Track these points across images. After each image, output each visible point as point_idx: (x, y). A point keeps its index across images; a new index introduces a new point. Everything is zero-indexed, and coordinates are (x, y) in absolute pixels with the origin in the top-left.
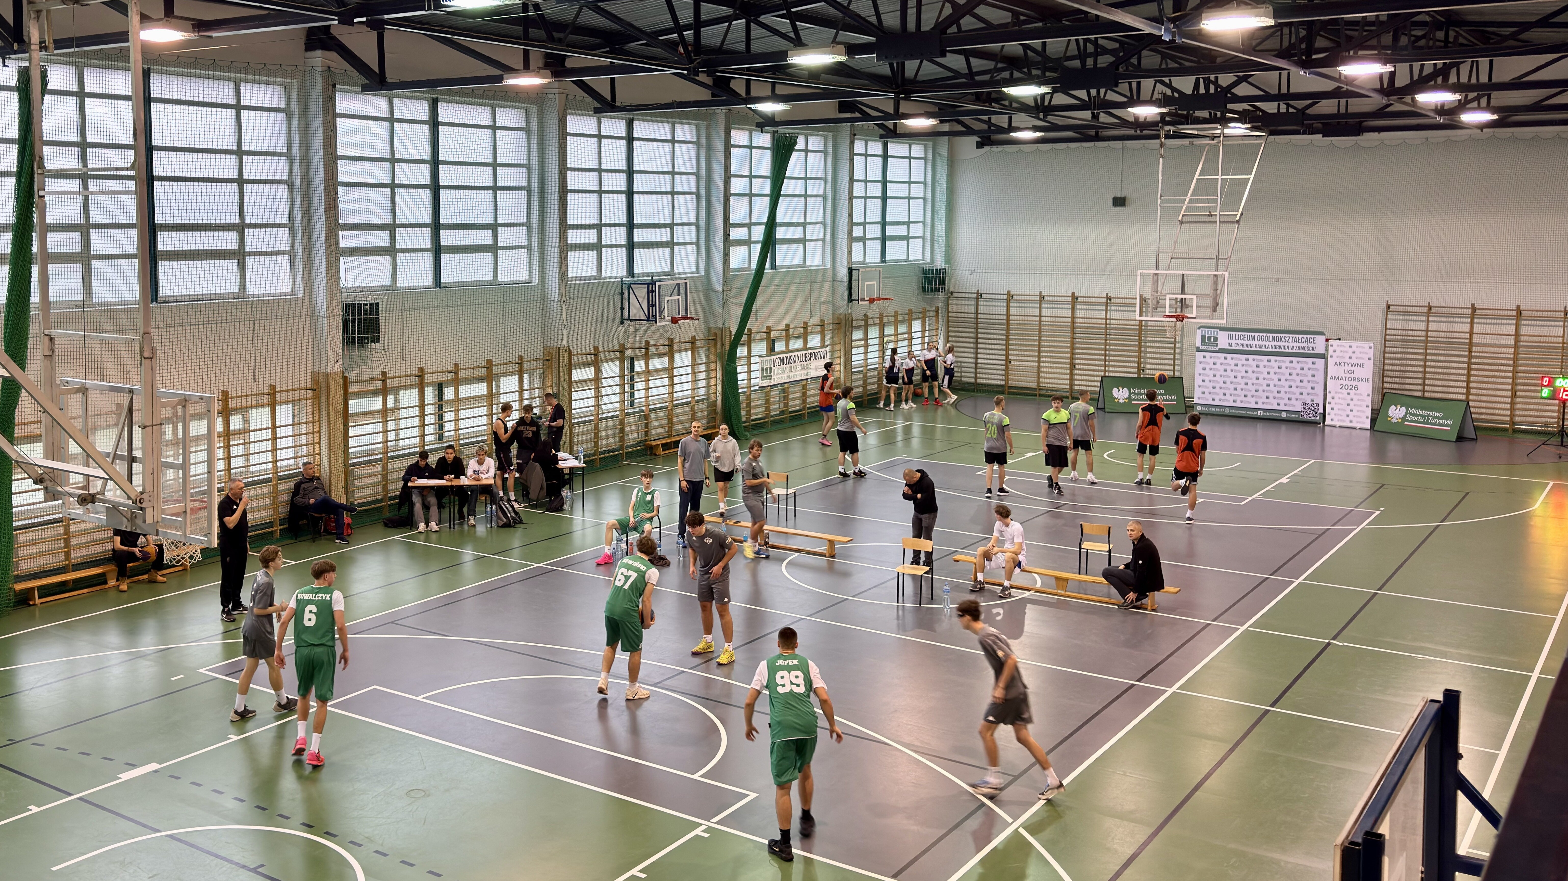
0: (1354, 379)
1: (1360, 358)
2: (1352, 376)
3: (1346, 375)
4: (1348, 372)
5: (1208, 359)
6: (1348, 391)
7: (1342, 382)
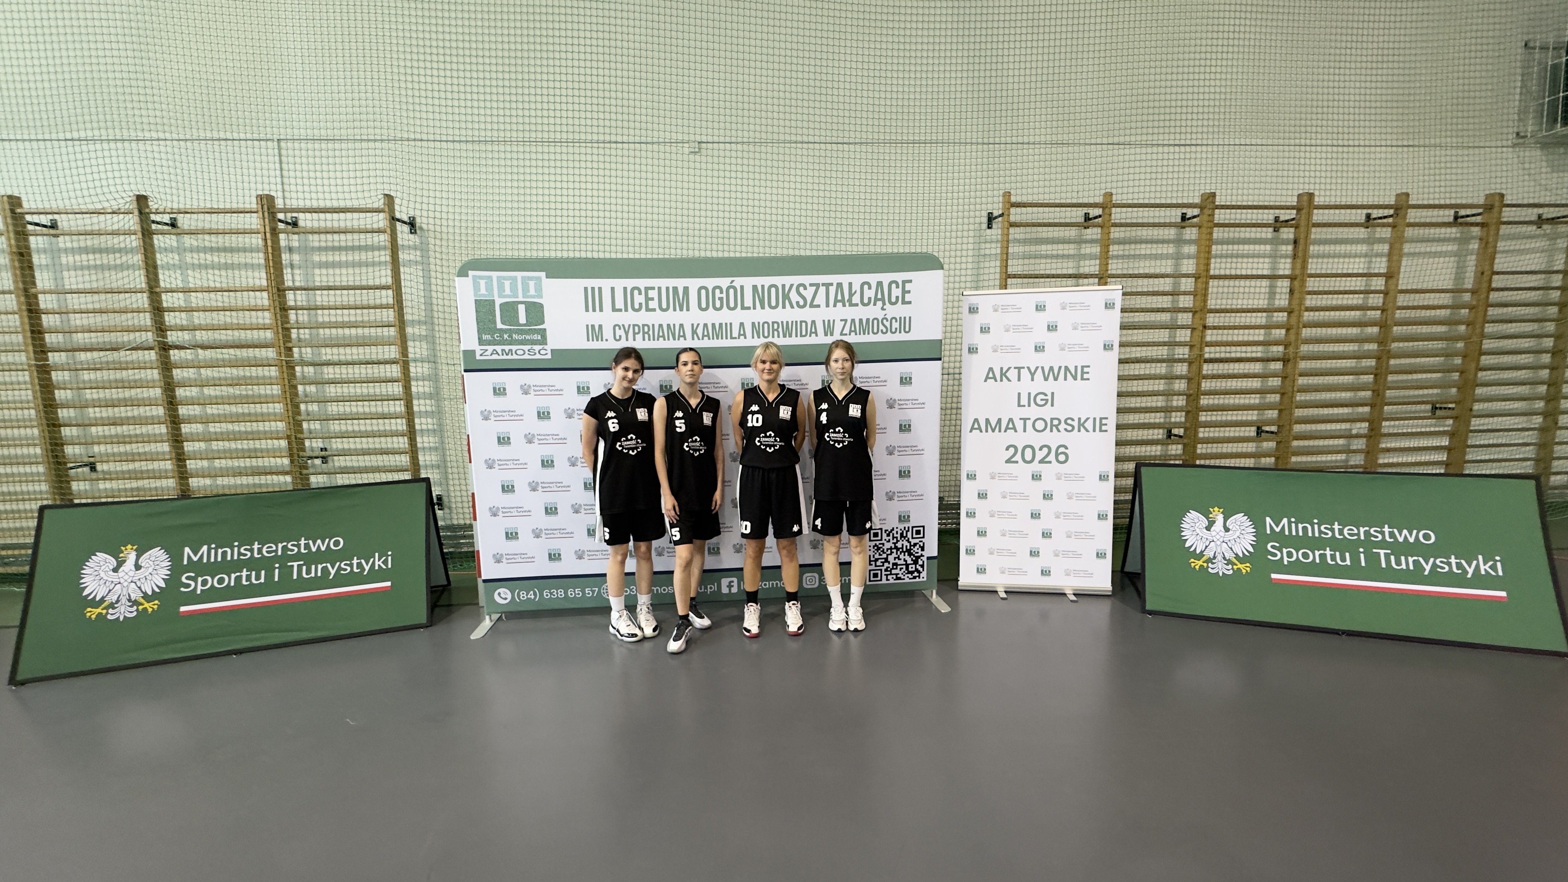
0: (1053, 425)
1: (1072, 347)
2: (1047, 413)
3: (1025, 412)
4: (1032, 399)
5: (514, 400)
6: (1036, 466)
7: (1010, 437)
